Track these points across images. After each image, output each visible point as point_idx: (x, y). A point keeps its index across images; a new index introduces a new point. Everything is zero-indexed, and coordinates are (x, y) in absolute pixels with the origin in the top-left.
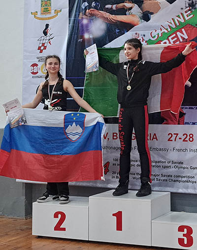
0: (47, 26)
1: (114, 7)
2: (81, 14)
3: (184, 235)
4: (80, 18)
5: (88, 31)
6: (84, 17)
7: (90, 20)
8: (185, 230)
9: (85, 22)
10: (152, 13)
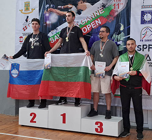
0: (28, 17)
1: (62, 7)
2: (45, 11)
3: (98, 127)
4: (45, 13)
5: (48, 20)
6: (47, 12)
7: (50, 14)
8: (99, 124)
9: (47, 15)
10: (82, 11)
